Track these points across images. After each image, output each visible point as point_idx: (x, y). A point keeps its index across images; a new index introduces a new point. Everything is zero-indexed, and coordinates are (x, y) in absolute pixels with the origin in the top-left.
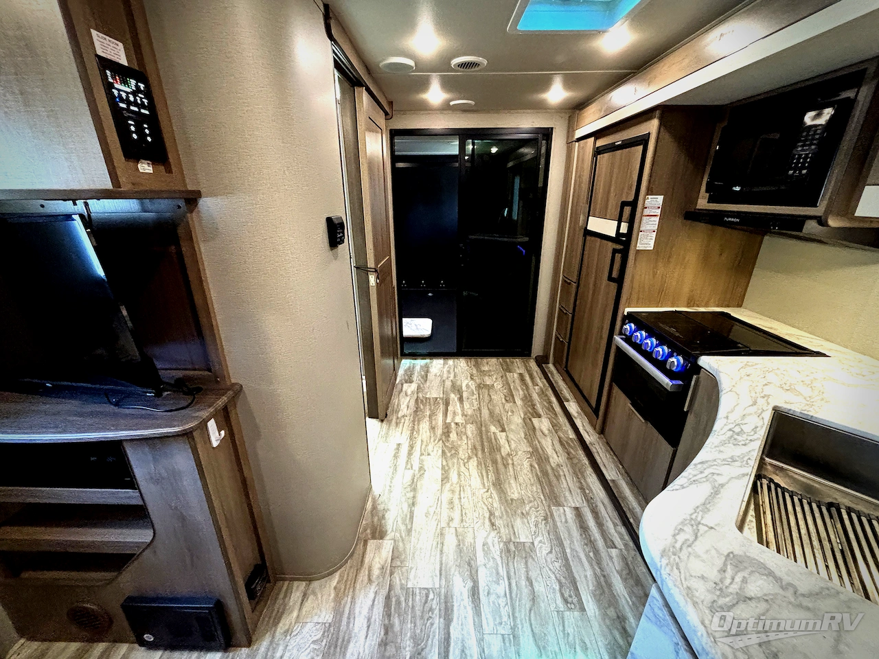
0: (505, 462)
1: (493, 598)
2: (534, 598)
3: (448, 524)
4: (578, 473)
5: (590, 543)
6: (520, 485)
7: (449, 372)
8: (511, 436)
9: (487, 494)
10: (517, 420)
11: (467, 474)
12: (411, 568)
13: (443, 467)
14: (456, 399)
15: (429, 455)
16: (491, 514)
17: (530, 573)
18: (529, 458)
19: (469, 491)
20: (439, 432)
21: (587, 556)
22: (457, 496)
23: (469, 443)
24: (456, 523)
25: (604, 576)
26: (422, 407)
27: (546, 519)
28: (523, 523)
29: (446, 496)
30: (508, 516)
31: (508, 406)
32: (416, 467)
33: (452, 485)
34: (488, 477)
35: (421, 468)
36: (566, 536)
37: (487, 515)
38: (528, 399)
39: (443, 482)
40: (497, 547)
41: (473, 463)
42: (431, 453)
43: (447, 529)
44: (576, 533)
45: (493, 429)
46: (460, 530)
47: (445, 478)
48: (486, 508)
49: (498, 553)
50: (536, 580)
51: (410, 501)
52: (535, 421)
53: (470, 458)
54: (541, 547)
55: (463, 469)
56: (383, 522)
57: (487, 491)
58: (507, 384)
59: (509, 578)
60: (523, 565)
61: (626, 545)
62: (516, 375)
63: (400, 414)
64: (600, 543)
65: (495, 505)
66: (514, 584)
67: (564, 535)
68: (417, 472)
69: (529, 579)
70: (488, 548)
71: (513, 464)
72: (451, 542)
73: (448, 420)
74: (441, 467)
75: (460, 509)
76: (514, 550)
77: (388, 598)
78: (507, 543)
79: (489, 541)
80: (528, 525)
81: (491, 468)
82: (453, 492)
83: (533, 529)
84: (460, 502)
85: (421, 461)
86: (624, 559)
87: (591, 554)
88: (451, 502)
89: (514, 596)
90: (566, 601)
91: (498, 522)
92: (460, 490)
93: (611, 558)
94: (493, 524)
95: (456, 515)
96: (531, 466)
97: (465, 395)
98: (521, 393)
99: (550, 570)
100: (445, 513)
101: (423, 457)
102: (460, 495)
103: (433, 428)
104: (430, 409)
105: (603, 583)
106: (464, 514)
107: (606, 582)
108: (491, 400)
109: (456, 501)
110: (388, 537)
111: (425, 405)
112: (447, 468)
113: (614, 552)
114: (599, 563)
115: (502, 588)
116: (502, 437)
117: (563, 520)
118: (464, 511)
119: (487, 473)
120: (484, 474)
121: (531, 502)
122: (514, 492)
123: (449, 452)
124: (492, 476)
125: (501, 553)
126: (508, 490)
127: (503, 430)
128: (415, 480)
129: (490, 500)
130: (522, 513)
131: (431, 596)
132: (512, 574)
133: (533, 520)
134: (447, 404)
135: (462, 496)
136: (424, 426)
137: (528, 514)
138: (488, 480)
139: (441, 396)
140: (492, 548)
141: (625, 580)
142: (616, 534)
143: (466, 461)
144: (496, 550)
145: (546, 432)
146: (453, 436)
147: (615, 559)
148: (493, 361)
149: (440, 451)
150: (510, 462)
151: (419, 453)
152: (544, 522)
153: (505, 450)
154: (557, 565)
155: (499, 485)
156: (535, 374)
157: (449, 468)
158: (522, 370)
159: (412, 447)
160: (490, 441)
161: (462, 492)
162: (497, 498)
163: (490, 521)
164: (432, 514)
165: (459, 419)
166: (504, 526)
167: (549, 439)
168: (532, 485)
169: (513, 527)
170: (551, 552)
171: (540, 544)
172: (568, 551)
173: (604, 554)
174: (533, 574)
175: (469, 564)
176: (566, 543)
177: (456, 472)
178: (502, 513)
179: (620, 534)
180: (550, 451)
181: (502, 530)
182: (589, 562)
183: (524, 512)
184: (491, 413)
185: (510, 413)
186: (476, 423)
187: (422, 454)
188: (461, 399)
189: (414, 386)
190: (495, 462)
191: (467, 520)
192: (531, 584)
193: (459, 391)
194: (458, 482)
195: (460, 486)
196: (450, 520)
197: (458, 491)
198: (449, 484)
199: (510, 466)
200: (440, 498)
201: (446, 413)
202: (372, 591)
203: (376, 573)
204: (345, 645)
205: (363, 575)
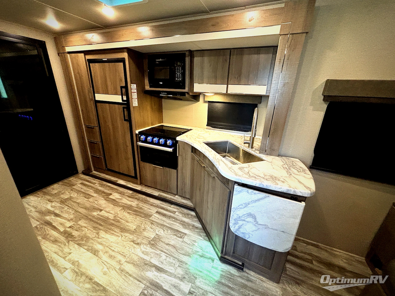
0: (116, 221)
1: (164, 262)
2: (174, 247)
3: (120, 264)
4: (146, 202)
5: (170, 217)
6: (132, 222)
8: (107, 210)
9: (123, 237)
10: (102, 202)
11: (104, 240)
13: (88, 250)
14: (53, 217)
15: (70, 253)
16: (133, 241)
17: (166, 242)
18: (124, 211)
19: (114, 244)
20: (62, 239)
21: (173, 221)
23: (89, 228)
24: (123, 260)
25: (181, 221)
27: (152, 224)
28: (147, 232)
29: (105, 258)
30: (140, 236)
31: (91, 200)
32: (68, 265)
35: (73, 263)
36: (163, 222)
37: (132, 243)
38: (97, 191)
39: (96, 254)
40: (148, 248)
41: (102, 234)
42: (71, 251)
43: (122, 266)
44: (164, 219)
45: (95, 214)
46: (128, 260)
47: (95, 252)
48: (129, 242)
49: (151, 249)
50: (169, 242)
51: (88, 280)
52: (111, 197)
53: (98, 233)
54: (160, 232)
55: (99, 240)
57: (122, 236)
58: (79, 192)
59: (162, 251)
60: (161, 243)
61: (177, 209)
62: (79, 185)
64: (172, 215)
65: (131, 237)
66: (165, 251)
67: (162, 222)
68: (73, 267)
69: (167, 244)
70: (146, 252)
71: (120, 218)
72: (129, 268)
73: (62, 229)
74: (86, 251)
75: (118, 254)
76: (153, 243)
78: (150, 243)
79: (143, 249)
80: (149, 231)
81: (113, 228)
82: (106, 252)
83: (152, 230)
84: (115, 251)
85: (69, 261)
86: (180, 212)
87: (173, 219)
88: (111, 256)
89: (169, 253)
90: (181, 237)
91: (139, 241)
92: (110, 248)
93: (178, 215)
94: (138, 244)
95: (119, 257)
96: (128, 213)
97: (57, 212)
98: (91, 191)
99: (169, 235)
100: (113, 263)
101: (67, 258)
102: (111, 250)
103: (55, 241)
105: (183, 223)
106: (122, 253)
107: (183, 222)
108: (78, 203)
109: (113, 254)
112: (90, 248)
113: (177, 213)
114: (177, 219)
115: (163, 256)
116: (103, 213)
117: (157, 219)
118: (121, 253)
120: (113, 232)
121: (142, 224)
122: (132, 226)
123: (82, 241)
124: (117, 230)
125: (151, 248)
126: (130, 228)
127: (101, 210)
128: (77, 271)
129: (127, 238)
130: (144, 230)
131: (146, 292)
132: (162, 249)
133: (149, 228)
134: (49, 224)
135: (113, 249)
137: (145, 228)
138: (117, 233)
139: (38, 223)
140: (147, 250)
141: (185, 217)
142: (173, 209)
143: (97, 236)
144: (149, 249)
145: (120, 198)
146: (75, 233)
147: (179, 215)
149: (76, 246)
150: (119, 219)
152: (153, 225)
153: (111, 217)
154: (169, 232)
155: (124, 230)
156: (89, 180)
158: (80, 181)
160: (100, 219)
162: (129, 235)
163: (136, 244)
164: (107, 270)
165: (68, 224)
166: (143, 240)
167: (124, 199)
168: (136, 218)
169: (145, 237)
170: (164, 231)
171: (159, 232)
172: (167, 225)
173: (175, 216)
174: (167, 242)
175: (146, 264)
176: (165, 224)
177: (98, 245)
178: (136, 237)
179: (173, 208)
180: (129, 203)
181: (143, 241)
182: (174, 222)
183: (143, 229)
184: (86, 208)
185: (96, 202)
186: (82, 218)
187: (64, 258)
188: (57, 215)
190: (112, 224)
191: (126, 253)
192: (169, 244)
193: (49, 212)
194: (104, 247)
195: (107, 247)
196: (119, 262)
197: (107, 249)
198: (100, 251)
199: (120, 220)
200: (103, 261)
201: (54, 228)
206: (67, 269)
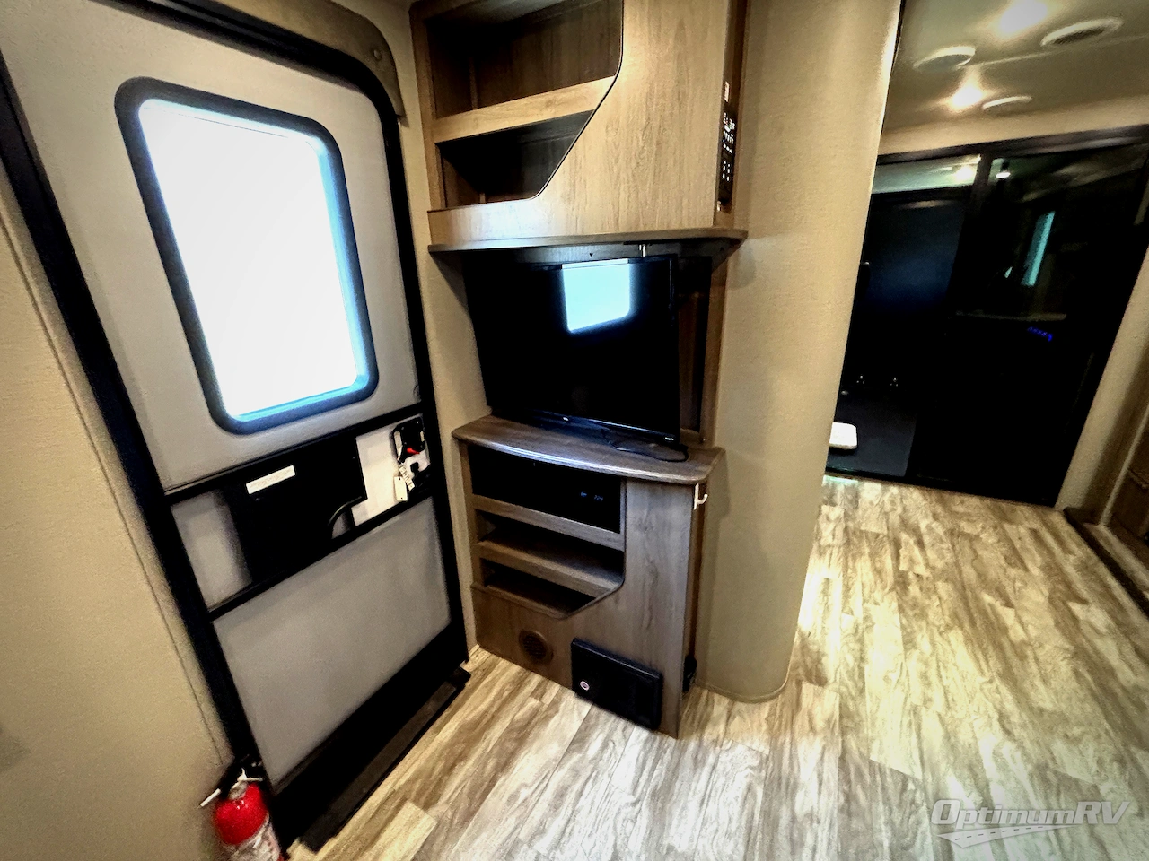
0: (1019, 652)
3: (925, 704)
6: (1055, 693)
7: (893, 503)
8: (1026, 618)
9: (989, 686)
10: (1035, 596)
11: (948, 648)
12: (872, 740)
13: (903, 627)
14: (912, 541)
15: (876, 604)
16: (1003, 716)
18: (1068, 659)
19: (955, 671)
20: (890, 579)
22: (933, 671)
23: (945, 606)
24: (938, 704)
26: (855, 540)
27: (1120, 761)
28: (1070, 751)
29: (914, 666)
30: (1037, 730)
31: (1013, 572)
32: (859, 615)
33: (922, 655)
34: (988, 664)
35: (866, 618)
37: (996, 716)
38: (1053, 570)
39: (908, 647)
40: (1021, 766)
41: (956, 636)
42: (880, 603)
43: (924, 709)
45: (987, 598)
46: (947, 719)
47: (909, 642)
48: (990, 705)
49: (1025, 775)
50: (1113, 846)
51: (858, 655)
52: (1076, 608)
53: (948, 628)
54: (1116, 800)
55: (938, 638)
56: (819, 666)
57: (990, 682)
58: (1006, 539)
62: (1022, 530)
63: (823, 542)
65: (1008, 706)
66: (1065, 836)
68: (861, 621)
71: (1036, 659)
72: (933, 728)
73: (903, 567)
74: (899, 625)
75: (942, 690)
76: (1057, 783)
77: (843, 760)
78: (1041, 767)
79: (1005, 753)
80: (1080, 756)
81: (992, 652)
82: (926, 664)
83: (1094, 766)
84: (941, 681)
85: (866, 610)
88: (924, 676)
89: (1066, 847)
91: (1019, 732)
92: (938, 667)
94: (1008, 732)
95: (937, 697)
96: (1076, 671)
97: (927, 540)
98: (1038, 558)
100: (917, 690)
101: (866, 605)
102: (939, 671)
103: (878, 572)
104: (869, 546)
106: (950, 699)
108: (976, 556)
109: (933, 678)
110: (830, 687)
111: (860, 538)
112: (909, 630)
116: (1008, 616)
118: (949, 696)
119: (985, 656)
120: (981, 657)
121: (1082, 724)
122: (1043, 698)
123: (911, 610)
124: (995, 664)
125: (1031, 776)
126: (1032, 693)
127: (1008, 604)
128: (860, 631)
129: (997, 696)
130: (1067, 736)
131: (911, 786)
133: (1091, 753)
134: (897, 545)
135: (943, 673)
136: (864, 566)
137: (1078, 740)
138: (989, 668)
139: (886, 532)
143: (942, 629)
144: (1020, 770)
145: (1103, 630)
146: (914, 590)
148: (973, 501)
149: (895, 605)
150: (1030, 654)
151: (860, 600)
152: (1116, 764)
153: (1017, 634)
155: (1009, 677)
156: (1066, 536)
157: (914, 631)
158: (1036, 525)
159: (847, 588)
160: (984, 613)
161: (942, 669)
162: (1010, 698)
163: (1003, 727)
164: (895, 681)
165: (921, 569)
166: (1031, 742)
167: (1110, 642)
169: (1049, 749)
171: (1114, 795)
177: (927, 640)
178: (1024, 722)
181: (1028, 746)
183: (1070, 735)
184: (981, 576)
185: (1018, 584)
186: (954, 583)
187: (864, 601)
188: (920, 543)
189: (837, 512)
190: (999, 647)
191: (958, 709)
193: (915, 532)
194: (932, 654)
195: (938, 661)
196: (927, 701)
197: (934, 665)
198: (918, 651)
199: (1031, 661)
200: (904, 665)
201: (897, 557)
202: (818, 743)
203: (820, 723)
204: (792, 789)
205: (801, 720)
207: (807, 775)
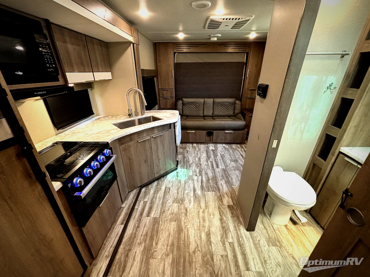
0: (172, 247)
1: (189, 190)
2: (178, 189)
3: (204, 211)
4: (133, 236)
6: (168, 230)
11: (196, 238)
12: (215, 196)
16: (186, 215)
19: (195, 226)
22: (201, 223)
24: (201, 211)
27: (164, 212)
28: (174, 210)
29: (207, 224)
30: (179, 213)
33: (204, 230)
34: (185, 235)
37: (188, 214)
39: (208, 232)
40: (186, 202)
41: (192, 247)
43: (204, 209)
46: (199, 208)
47: (208, 235)
48: (188, 217)
49: (186, 200)
53: (194, 251)
54: (170, 202)
55: (199, 242)
56: (231, 212)
57: (186, 226)
59: (184, 194)
61: (140, 202)
64: (149, 203)
65: (183, 218)
68: (226, 240)
69: (178, 193)
70: (189, 201)
72: (203, 205)
74: (212, 244)
75: (200, 217)
76: (180, 201)
77: (219, 190)
78: (182, 203)
79: (188, 204)
80: (172, 210)
82: (204, 226)
83: (170, 209)
84: (200, 221)
86: (144, 198)
87: (154, 199)
88: (204, 220)
89: (183, 190)
90: (169, 189)
91: (183, 211)
93: (149, 198)
94: (186, 210)
95: (201, 214)
96: (157, 244)
99: (170, 196)
100: (206, 215)
102: (200, 224)
106: (198, 215)
109: (201, 221)
110: (226, 206)
113: (146, 200)
115: (186, 192)
117: (157, 211)
118: (198, 216)
119: (185, 239)
120: (186, 238)
121: (167, 220)
122: (173, 225)
124: (182, 235)
125: (185, 200)
126: (175, 226)
129: (185, 221)
130: (173, 214)
131: (207, 190)
132: (183, 195)
133: (169, 212)
135: (199, 223)
137: (170, 214)
138: (185, 233)
140: (188, 201)
141: (149, 193)
143: (197, 249)
144: (187, 201)
150: (169, 248)
152: (165, 210)
154: (167, 197)
155: (180, 230)
157: (207, 242)
161: (199, 226)
162: (182, 222)
163: (187, 211)
164: (212, 215)
166: (182, 209)
168: (163, 229)
169: (178, 209)
170: (168, 200)
172: (161, 201)
175: (196, 197)
177: (203, 240)
178: (181, 215)
179: (139, 206)
181: (183, 208)
183: (172, 215)
191: (196, 212)
194: (201, 232)
195: (200, 229)
196: (203, 212)
197: (201, 228)
198: (206, 231)
199: (169, 244)
200: (209, 223)
202: (224, 191)
203: (225, 195)
204: (226, 182)
205: (230, 195)
206: (229, 242)
207: (224, 186)
